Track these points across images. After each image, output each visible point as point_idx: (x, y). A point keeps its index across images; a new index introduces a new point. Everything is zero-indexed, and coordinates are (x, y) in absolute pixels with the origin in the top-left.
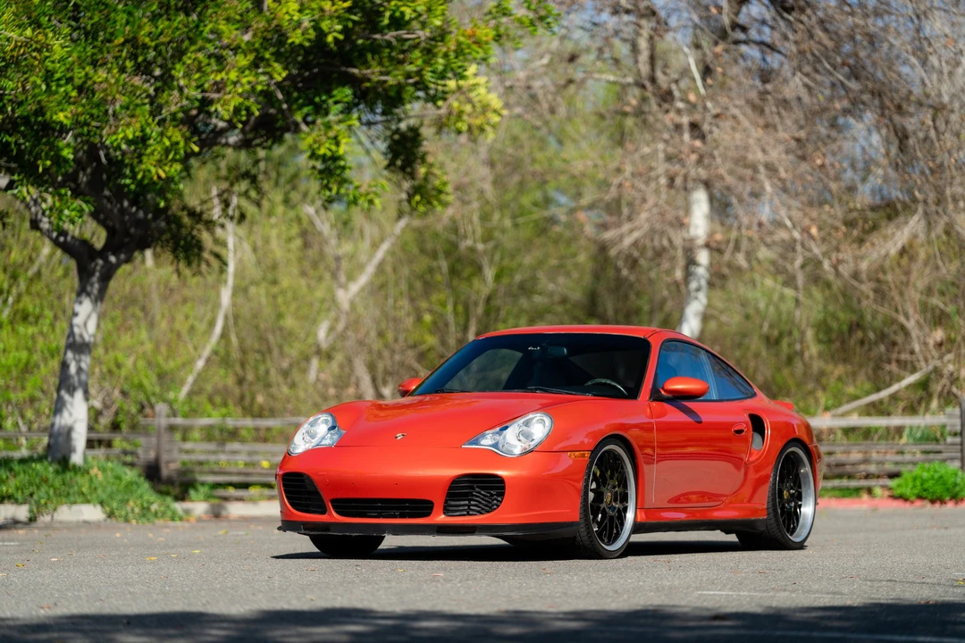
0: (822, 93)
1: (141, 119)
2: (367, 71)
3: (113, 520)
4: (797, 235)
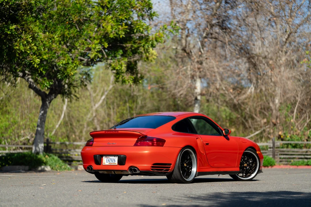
1: (67, 58)
2: (127, 45)
3: (53, 170)
4: (226, 92)
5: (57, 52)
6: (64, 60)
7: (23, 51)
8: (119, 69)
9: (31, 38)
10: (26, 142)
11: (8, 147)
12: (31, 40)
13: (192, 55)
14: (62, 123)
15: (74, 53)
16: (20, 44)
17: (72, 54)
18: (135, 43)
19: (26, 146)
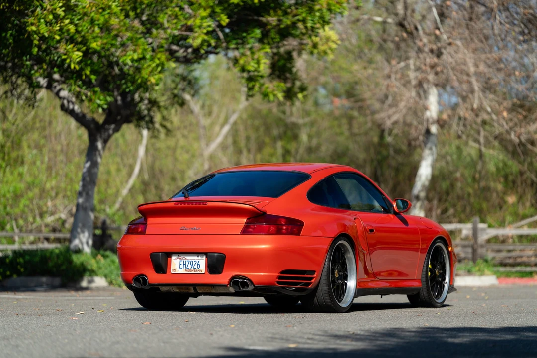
0: (514, 31)
1: (142, 47)
2: (270, 19)
3: (112, 287)
4: (494, 117)
5: (121, 34)
6: (135, 51)
7: (46, 35)
8: (252, 69)
9: (63, 9)
10: (58, 225)
11: (19, 237)
12: (63, 11)
13: (419, 36)
14: (138, 186)
15: (156, 37)
16: (39, 22)
17: (152, 38)
18: (286, 14)
19: (58, 235)
